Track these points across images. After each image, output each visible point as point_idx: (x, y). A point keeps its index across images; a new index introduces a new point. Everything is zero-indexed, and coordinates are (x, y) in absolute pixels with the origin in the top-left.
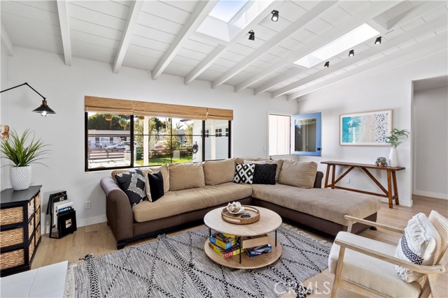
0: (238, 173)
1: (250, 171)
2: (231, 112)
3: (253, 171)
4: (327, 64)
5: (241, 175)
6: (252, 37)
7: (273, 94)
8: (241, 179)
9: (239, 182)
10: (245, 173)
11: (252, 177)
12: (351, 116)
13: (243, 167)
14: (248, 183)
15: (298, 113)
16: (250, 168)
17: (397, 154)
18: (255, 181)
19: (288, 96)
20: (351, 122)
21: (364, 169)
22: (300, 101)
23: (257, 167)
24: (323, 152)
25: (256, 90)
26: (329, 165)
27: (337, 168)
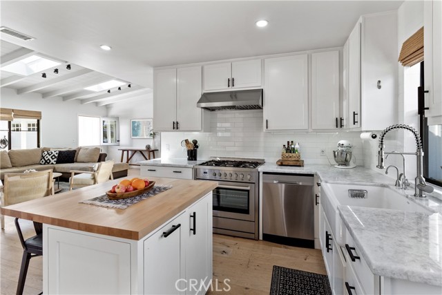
0: (44, 158)
1: (54, 155)
2: (40, 113)
3: (57, 155)
4: (109, 91)
5: (46, 159)
6: (44, 76)
7: (82, 101)
8: (46, 161)
9: (45, 164)
10: (49, 157)
11: (55, 159)
12: (136, 120)
13: (48, 153)
14: (52, 164)
15: (107, 116)
16: (54, 153)
17: (154, 143)
18: (58, 162)
19: (97, 104)
20: (136, 124)
21: (141, 152)
22: (107, 107)
23: (60, 153)
24: (121, 142)
25: (65, 98)
26: (123, 151)
27: (130, 152)
